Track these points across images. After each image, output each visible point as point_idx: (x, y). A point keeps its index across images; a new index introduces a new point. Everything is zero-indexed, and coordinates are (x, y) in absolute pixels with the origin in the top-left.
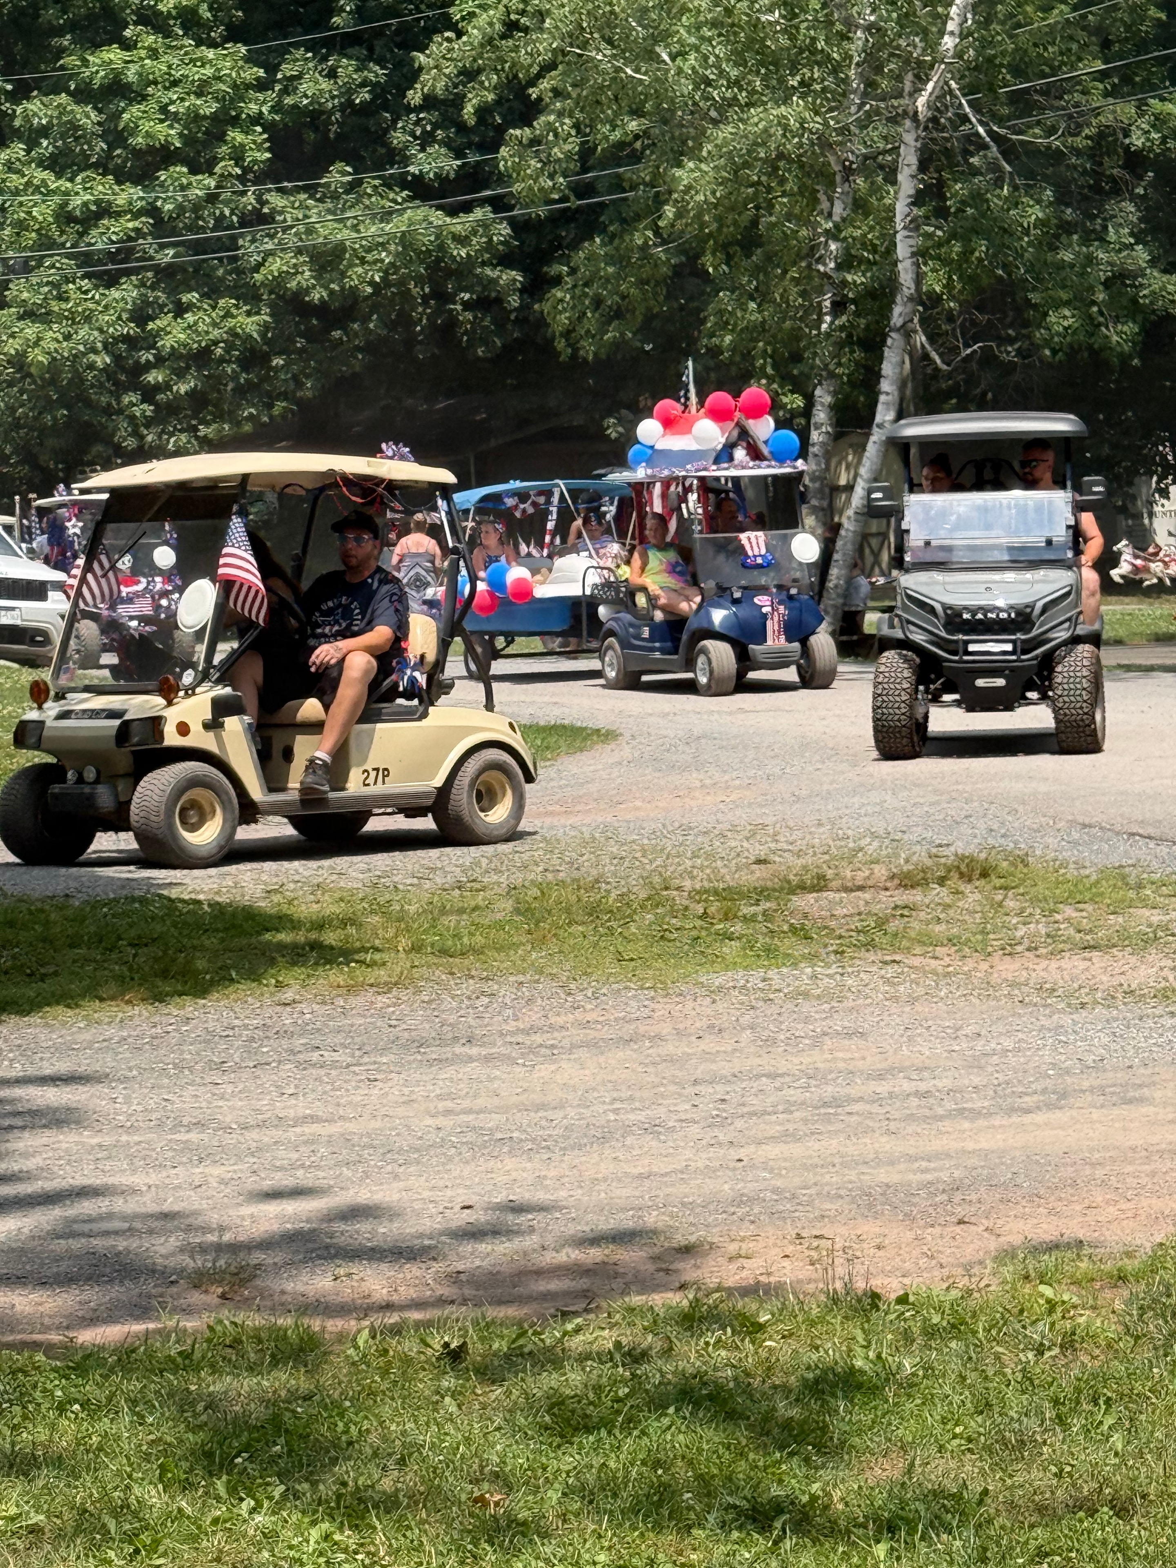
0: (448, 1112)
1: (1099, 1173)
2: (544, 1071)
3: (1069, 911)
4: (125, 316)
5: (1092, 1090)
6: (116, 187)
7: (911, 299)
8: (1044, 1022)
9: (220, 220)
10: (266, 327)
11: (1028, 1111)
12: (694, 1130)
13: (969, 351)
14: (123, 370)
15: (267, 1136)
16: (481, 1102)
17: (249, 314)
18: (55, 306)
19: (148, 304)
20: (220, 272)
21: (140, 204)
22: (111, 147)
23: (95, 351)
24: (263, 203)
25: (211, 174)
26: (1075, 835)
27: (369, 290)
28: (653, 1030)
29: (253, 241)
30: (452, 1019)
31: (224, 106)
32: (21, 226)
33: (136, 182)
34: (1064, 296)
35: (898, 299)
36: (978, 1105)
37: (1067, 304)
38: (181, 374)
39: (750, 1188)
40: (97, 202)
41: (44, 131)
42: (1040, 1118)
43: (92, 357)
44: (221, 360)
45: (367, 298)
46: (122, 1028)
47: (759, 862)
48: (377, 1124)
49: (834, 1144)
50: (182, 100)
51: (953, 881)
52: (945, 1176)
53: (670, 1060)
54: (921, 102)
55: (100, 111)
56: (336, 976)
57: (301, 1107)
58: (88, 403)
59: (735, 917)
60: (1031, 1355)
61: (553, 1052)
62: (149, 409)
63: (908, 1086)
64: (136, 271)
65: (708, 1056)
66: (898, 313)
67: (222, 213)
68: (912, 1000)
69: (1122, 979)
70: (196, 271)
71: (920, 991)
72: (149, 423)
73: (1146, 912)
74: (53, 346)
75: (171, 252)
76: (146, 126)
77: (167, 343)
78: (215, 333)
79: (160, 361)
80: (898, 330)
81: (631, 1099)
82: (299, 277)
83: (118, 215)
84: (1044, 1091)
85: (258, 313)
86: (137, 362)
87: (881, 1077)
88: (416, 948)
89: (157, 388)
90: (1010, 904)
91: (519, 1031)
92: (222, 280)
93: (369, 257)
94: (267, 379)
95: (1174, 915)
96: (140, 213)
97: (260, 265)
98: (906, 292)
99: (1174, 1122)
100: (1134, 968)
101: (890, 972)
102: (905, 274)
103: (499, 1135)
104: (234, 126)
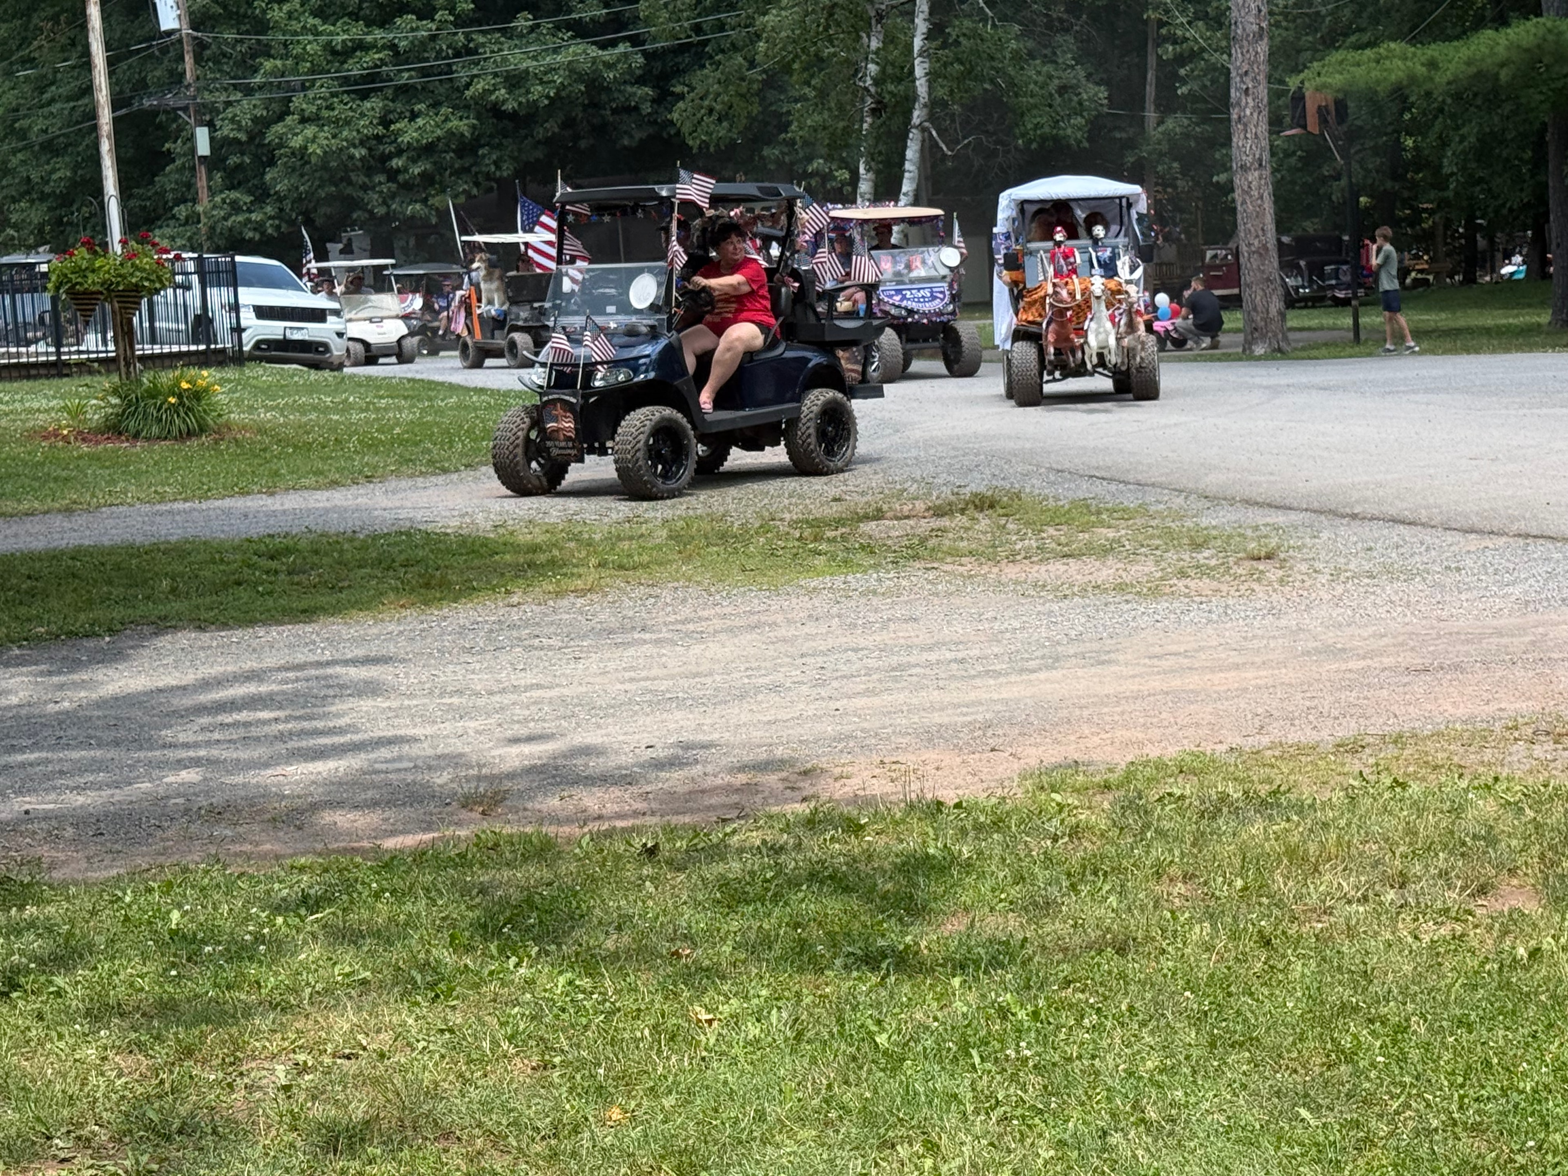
0: (632, 680)
1: (1086, 713)
2: (697, 649)
3: (1051, 531)
4: (374, 121)
5: (1075, 656)
6: (365, 30)
7: (925, 105)
8: (1040, 608)
9: (440, 54)
10: (474, 127)
11: (1033, 671)
12: (804, 689)
13: (966, 142)
14: (374, 159)
15: (507, 699)
16: (655, 672)
17: (461, 119)
18: (325, 113)
19: (391, 112)
20: (441, 90)
21: (382, 42)
23: (353, 145)
24: (471, 40)
25: (433, 20)
26: (1052, 477)
27: (546, 102)
28: (770, 620)
29: (463, 67)
30: (631, 614)
32: (298, 59)
33: (379, 27)
35: (917, 105)
36: (998, 667)
38: (414, 161)
39: (847, 729)
40: (353, 41)
42: (1042, 675)
43: (352, 150)
44: (443, 151)
45: (545, 107)
46: (399, 624)
47: (835, 500)
48: (584, 689)
49: (902, 697)
51: (971, 511)
52: (980, 718)
53: (785, 640)
56: (548, 585)
57: (529, 678)
58: (350, 183)
59: (822, 538)
60: (1049, 842)
61: (701, 637)
62: (393, 186)
63: (949, 655)
64: (380, 89)
65: (809, 637)
66: (917, 115)
67: (441, 49)
68: (948, 594)
69: (1091, 578)
70: (423, 89)
71: (953, 588)
72: (393, 196)
73: (1104, 531)
74: (325, 142)
75: (406, 75)
77: (404, 139)
78: (439, 132)
79: (400, 152)
80: (916, 127)
81: (759, 668)
82: (497, 93)
83: (368, 49)
84: (1043, 657)
85: (468, 118)
86: (384, 153)
87: (930, 649)
88: (602, 565)
89: (398, 171)
90: (1011, 526)
91: (677, 622)
92: (442, 95)
93: (545, 79)
94: (475, 164)
95: (1123, 532)
96: (384, 47)
97: (468, 86)
98: (922, 100)
99: (1134, 676)
100: (1098, 570)
101: (931, 575)
102: (922, 87)
103: (668, 696)
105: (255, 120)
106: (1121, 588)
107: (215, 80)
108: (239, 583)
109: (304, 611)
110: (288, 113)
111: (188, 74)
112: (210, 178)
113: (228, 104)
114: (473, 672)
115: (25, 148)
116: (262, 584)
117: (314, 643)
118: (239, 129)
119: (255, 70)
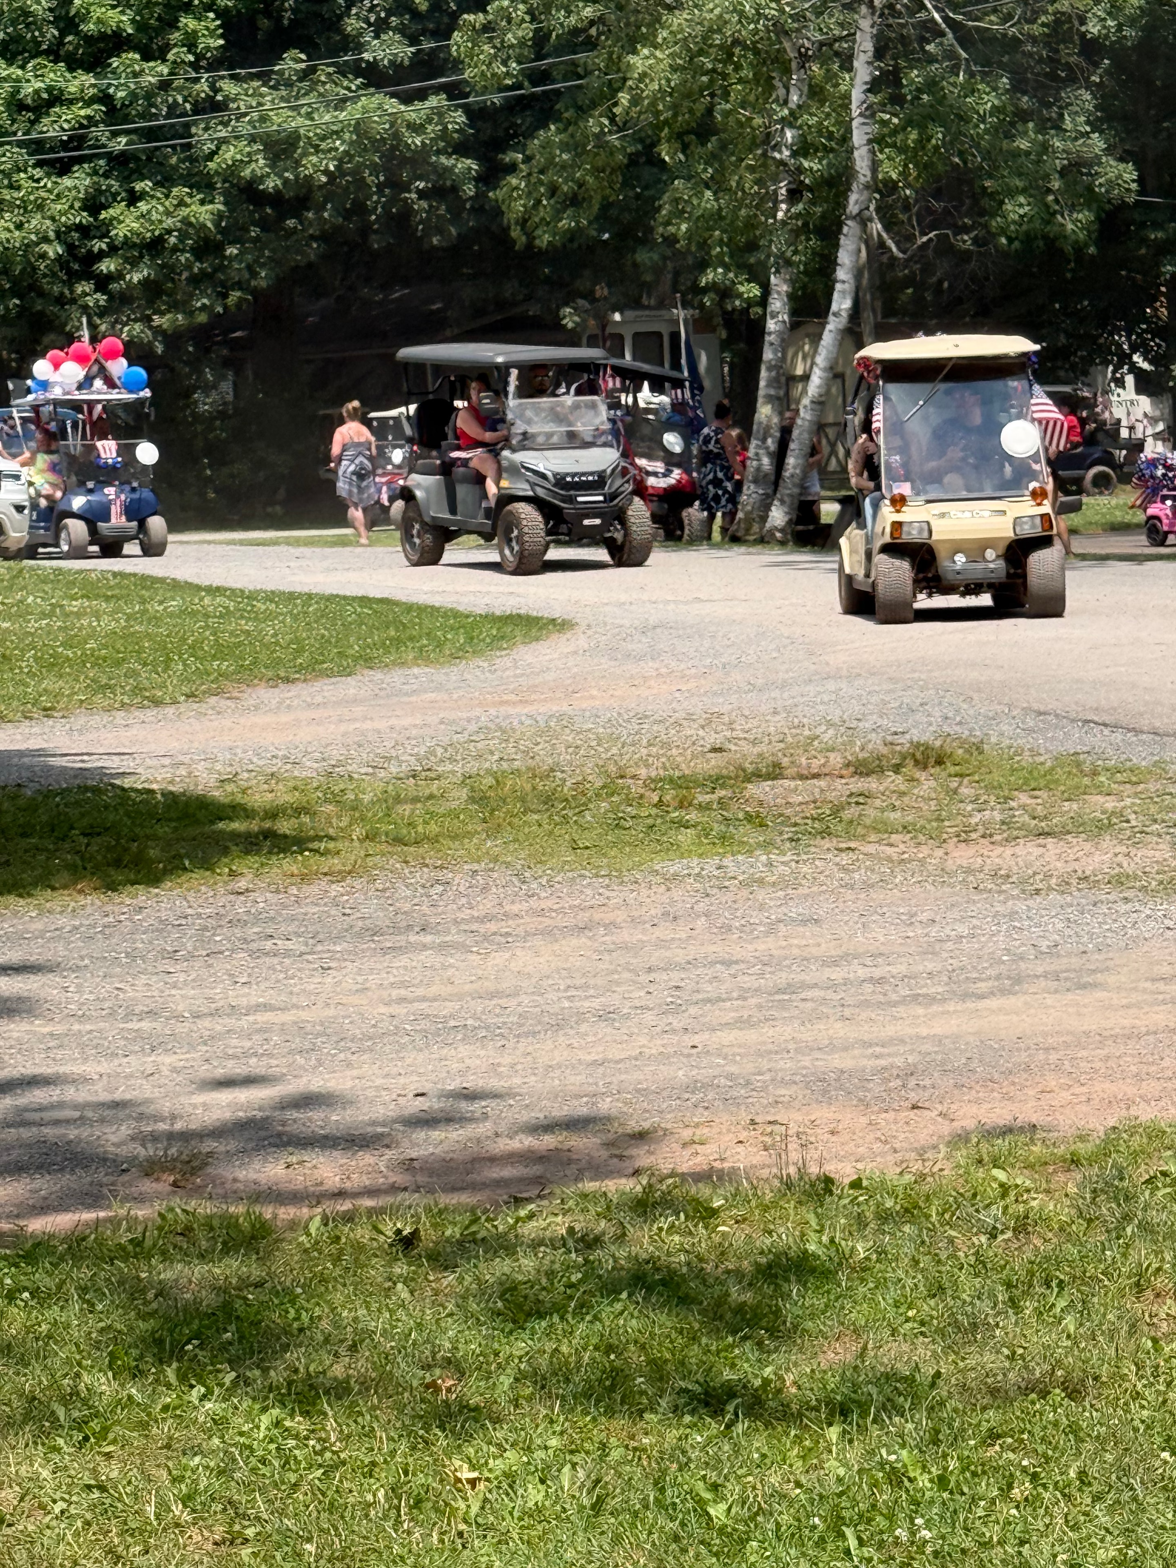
0: (402, 1000)
1: (1053, 1057)
2: (499, 958)
3: (1024, 798)
4: (77, 205)
5: (1045, 975)
6: (67, 75)
7: (867, 187)
8: (999, 908)
9: (173, 109)
10: (220, 216)
11: (982, 997)
12: (649, 1018)
13: (925, 239)
14: (76, 258)
15: (219, 1026)
16: (433, 990)
17: (202, 202)
18: (7, 195)
19: (99, 192)
20: (174, 160)
21: (92, 91)
22: (63, 33)
23: (46, 240)
24: (216, 91)
25: (164, 61)
26: (1032, 724)
27: (324, 179)
28: (608, 917)
29: (206, 129)
30: (407, 907)
33: (88, 70)
34: (1019, 183)
35: (855, 187)
36: (932, 990)
37: (1024, 191)
38: (134, 263)
39: (704, 1074)
40: (49, 89)
42: (993, 1003)
43: (45, 247)
44: (175, 249)
45: (321, 187)
46: (74, 916)
47: (715, 750)
48: (331, 1012)
49: (789, 1031)
51: (909, 769)
52: (899, 1061)
53: (625, 947)
56: (290, 864)
57: (254, 996)
58: (41, 294)
59: (691, 804)
60: (983, 1239)
61: (506, 940)
62: (102, 298)
63: (862, 973)
64: (88, 159)
65: (662, 944)
66: (854, 201)
67: (175, 100)
68: (868, 886)
69: (1076, 866)
70: (149, 159)
71: (875, 878)
72: (103, 313)
73: (1100, 799)
75: (123, 140)
76: (97, 12)
77: (120, 232)
78: (169, 222)
79: (113, 249)
80: (854, 218)
81: (586, 986)
82: (253, 165)
83: (71, 102)
84: (998, 977)
85: (212, 202)
86: (90, 251)
87: (835, 963)
88: (370, 837)
89: (110, 277)
90: (965, 791)
91: (473, 919)
92: (175, 168)
93: (323, 146)
94: (221, 268)
95: (1128, 802)
96: (93, 100)
97: (213, 153)
98: (862, 179)
99: (1127, 1007)
100: (1089, 855)
101: (845, 859)
102: (861, 161)
103: (452, 1023)
104: (186, 12)
106: (1119, 881)
114: (175, 986)
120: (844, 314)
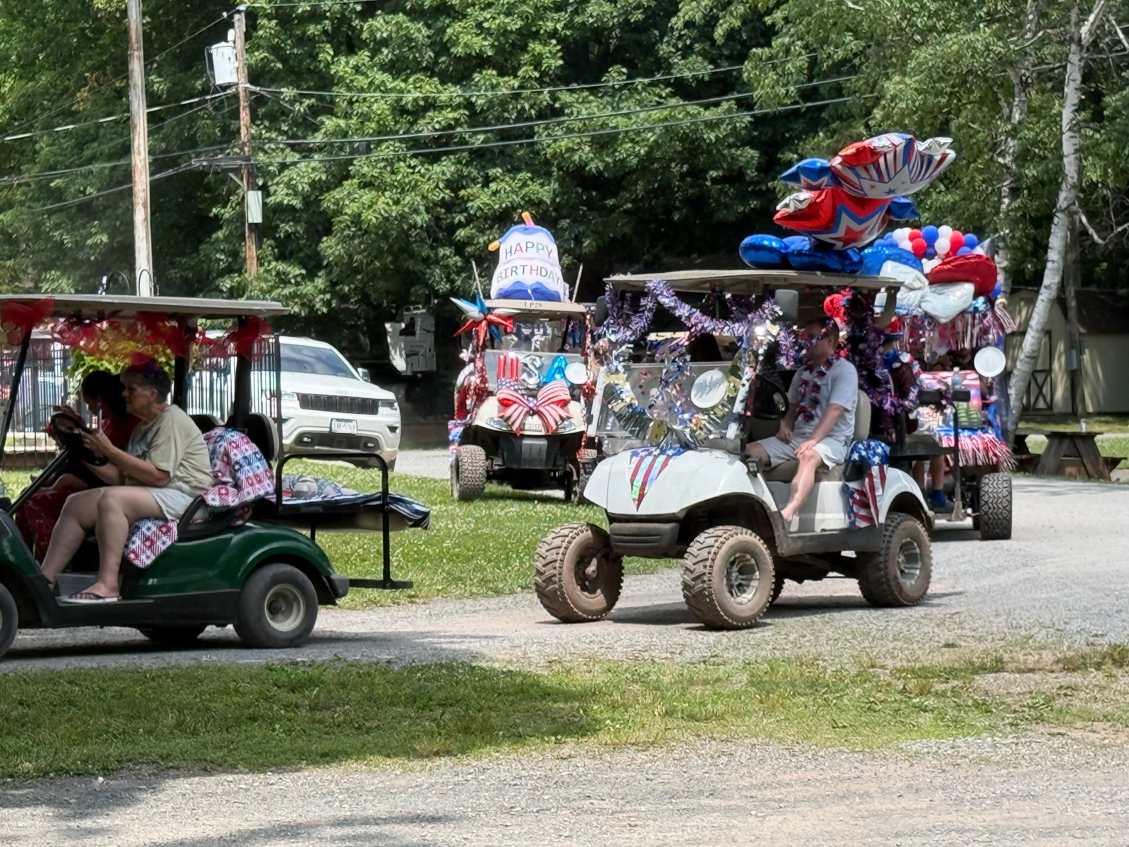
2: (774, 821)
4: (442, 185)
6: (440, 87)
7: (1074, 186)
9: (521, 114)
10: (555, 195)
13: (1120, 229)
14: (440, 227)
17: (541, 184)
18: (388, 178)
19: (463, 177)
20: (521, 154)
21: (458, 100)
22: (438, 55)
23: (418, 213)
24: (555, 99)
25: (515, 76)
27: (636, 162)
28: (862, 789)
29: (546, 129)
30: (699, 774)
31: (527, 24)
32: (365, 118)
33: (455, 84)
35: (1064, 186)
40: (425, 99)
41: (385, 42)
43: (416, 218)
45: (634, 168)
46: (431, 774)
47: (947, 645)
50: (494, 19)
51: (1108, 665)
53: (876, 815)
54: (1084, 30)
55: (429, 27)
56: (605, 736)
58: (412, 255)
59: (929, 692)
61: (779, 806)
62: (459, 260)
64: (453, 152)
65: (907, 813)
66: (1064, 198)
67: (523, 108)
68: (1076, 767)
70: (502, 152)
71: (1082, 760)
72: (458, 271)
74: (385, 209)
75: (481, 137)
76: (464, 38)
77: (475, 205)
78: (515, 198)
79: (471, 223)
80: (1063, 211)
82: (581, 152)
83: (442, 108)
85: (549, 184)
86: (452, 223)
88: (669, 713)
89: (466, 243)
91: (752, 786)
92: (521, 159)
96: (459, 106)
98: (1070, 181)
101: (1056, 742)
102: (1070, 166)
104: (534, 39)
105: (313, 184)
107: (270, 140)
108: (253, 719)
109: (324, 755)
110: (348, 176)
111: (243, 131)
112: (259, 247)
113: (283, 167)
115: (61, 210)
116: (279, 720)
117: (332, 793)
118: (296, 193)
119: (316, 128)
120: (1054, 287)
